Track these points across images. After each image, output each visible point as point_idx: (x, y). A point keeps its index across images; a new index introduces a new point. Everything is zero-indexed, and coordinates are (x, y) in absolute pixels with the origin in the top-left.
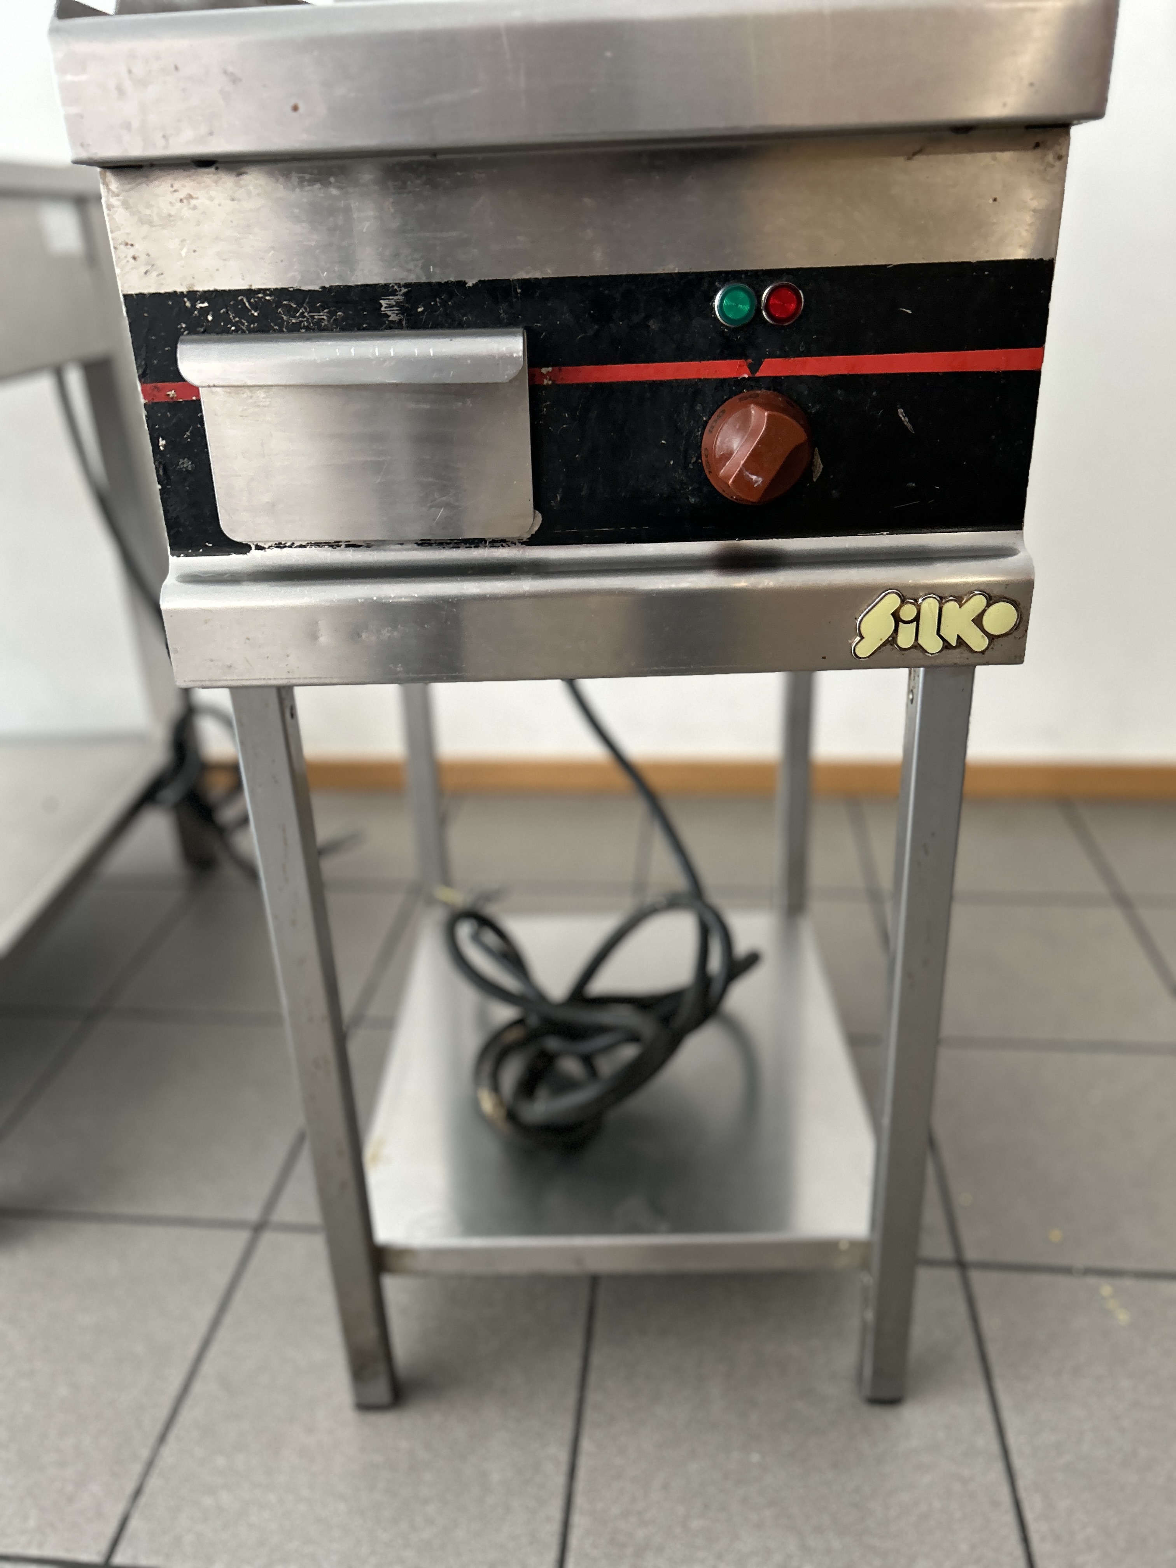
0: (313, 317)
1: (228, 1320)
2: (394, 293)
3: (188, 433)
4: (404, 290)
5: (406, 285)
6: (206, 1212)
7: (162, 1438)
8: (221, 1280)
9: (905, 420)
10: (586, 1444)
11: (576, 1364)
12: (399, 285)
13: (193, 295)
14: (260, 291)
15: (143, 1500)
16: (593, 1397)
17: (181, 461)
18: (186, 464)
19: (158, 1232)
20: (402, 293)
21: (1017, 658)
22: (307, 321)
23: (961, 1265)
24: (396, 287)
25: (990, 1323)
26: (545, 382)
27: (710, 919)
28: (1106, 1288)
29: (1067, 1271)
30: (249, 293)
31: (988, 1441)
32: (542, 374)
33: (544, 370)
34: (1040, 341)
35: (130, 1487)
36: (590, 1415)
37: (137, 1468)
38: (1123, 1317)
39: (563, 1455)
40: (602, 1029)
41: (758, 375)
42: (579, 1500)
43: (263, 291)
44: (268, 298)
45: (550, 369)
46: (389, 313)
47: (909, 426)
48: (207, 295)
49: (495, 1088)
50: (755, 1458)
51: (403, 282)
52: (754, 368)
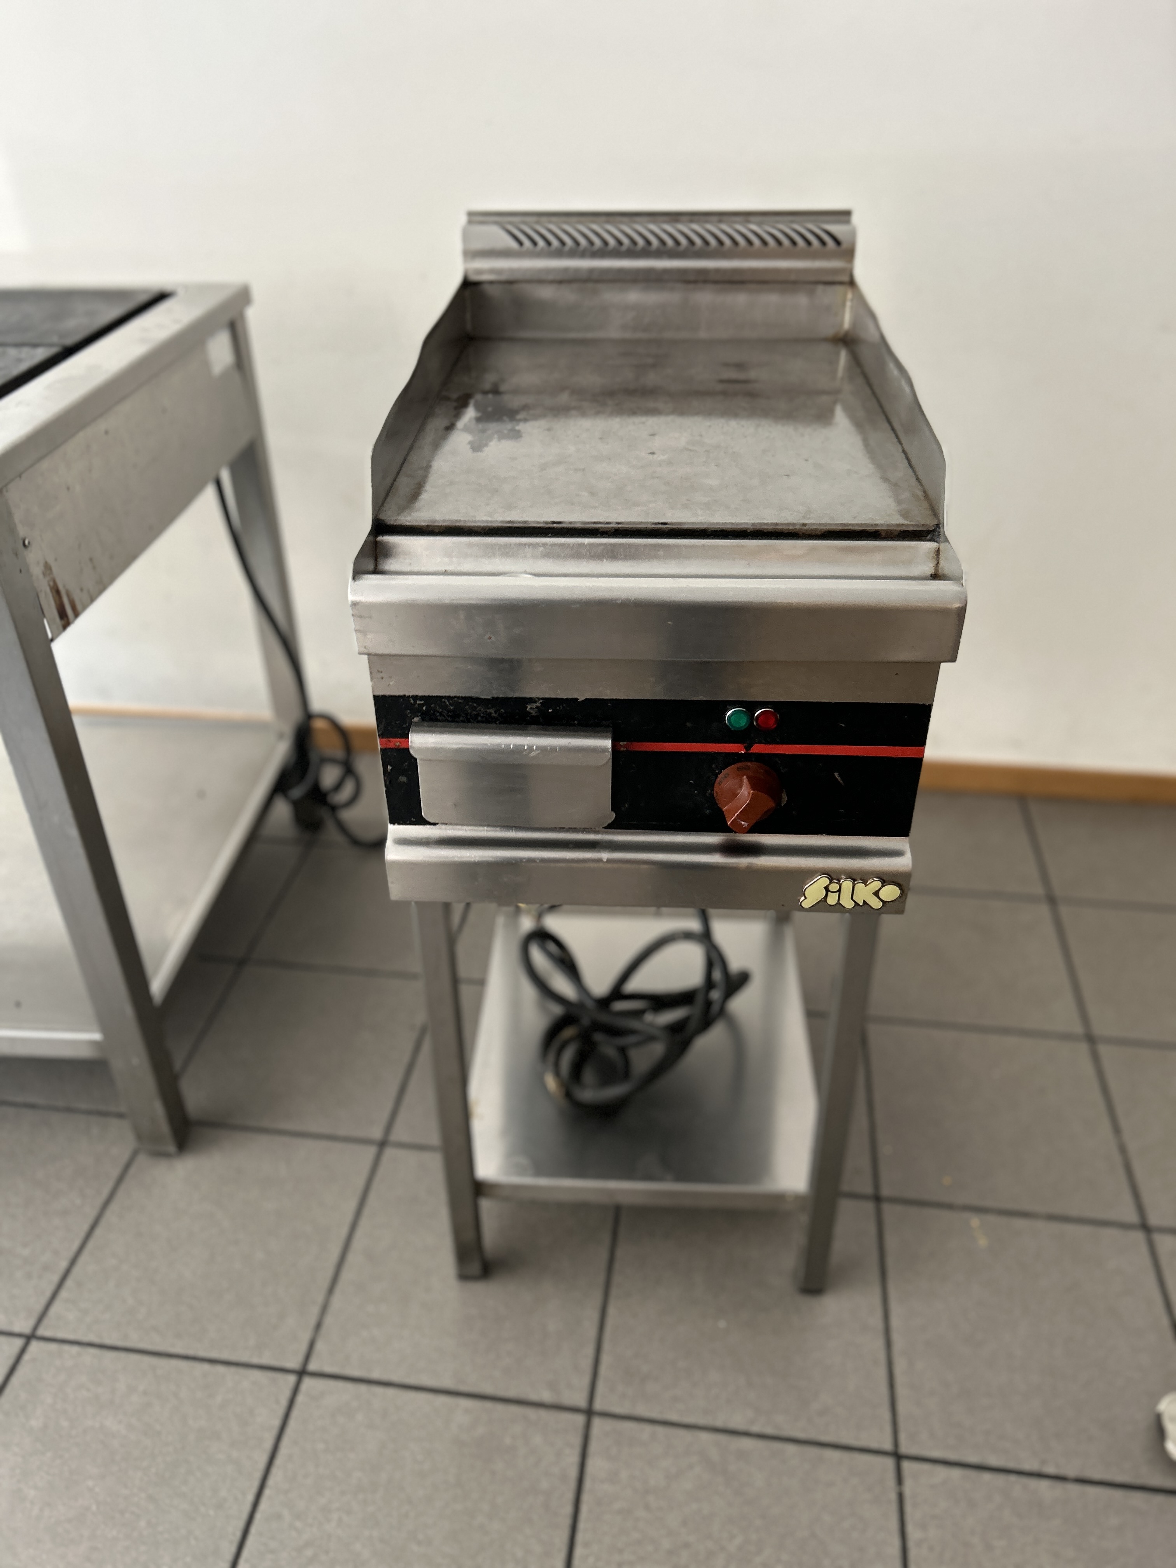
0: (486, 712)
1: (367, 1211)
2: (535, 702)
3: (406, 764)
4: (541, 701)
5: (542, 699)
6: (342, 1132)
7: (331, 1290)
8: (360, 1182)
9: (839, 778)
10: (612, 1311)
11: (604, 1255)
12: (538, 698)
13: (415, 698)
14: (455, 697)
15: (324, 1330)
16: (617, 1279)
17: (400, 777)
18: (403, 779)
19: (310, 1143)
20: (540, 702)
21: (901, 911)
22: (483, 713)
23: (877, 1199)
24: (537, 699)
25: (892, 1242)
26: (622, 749)
27: (714, 956)
28: (975, 1221)
29: (950, 1207)
30: (449, 698)
31: (876, 1321)
32: (620, 745)
33: (622, 743)
34: (923, 744)
35: (313, 1321)
36: (614, 1291)
37: (315, 1311)
38: (983, 1242)
39: (595, 1316)
40: (632, 1032)
41: (750, 752)
42: (607, 1346)
43: (458, 697)
44: (460, 701)
45: (625, 743)
46: (532, 712)
47: (841, 781)
48: (422, 698)
49: (557, 1074)
50: (722, 1324)
51: (541, 697)
52: (747, 748)
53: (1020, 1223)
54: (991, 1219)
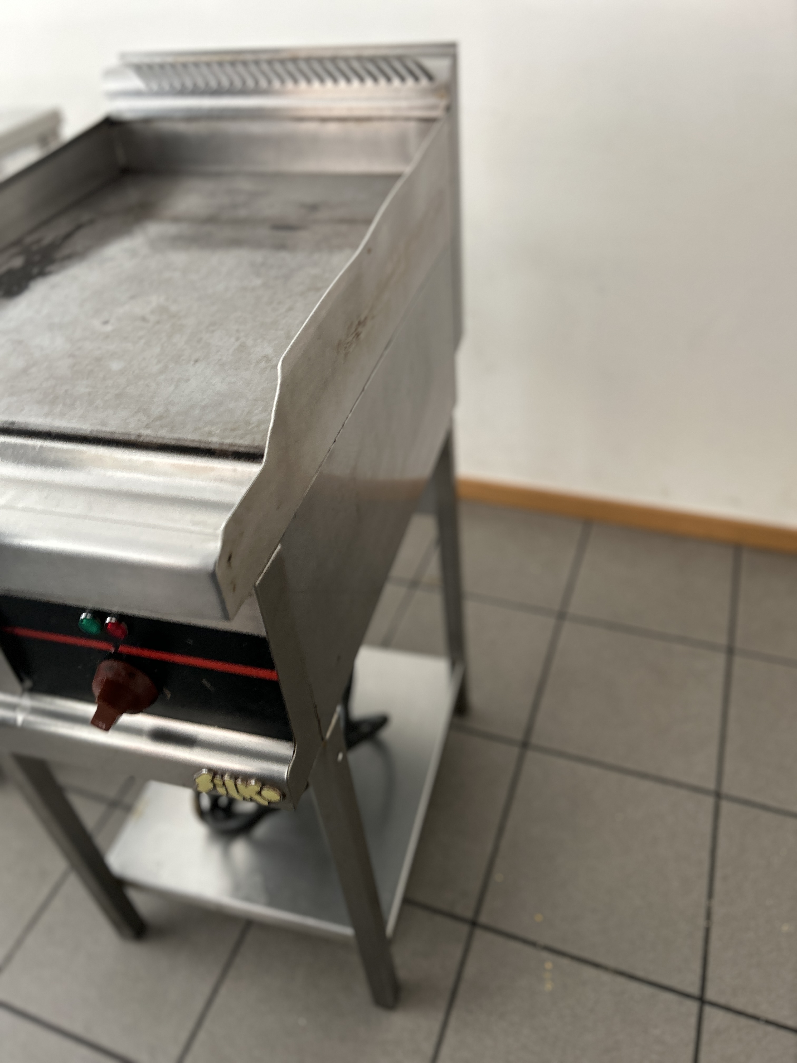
23: (473, 923)
28: (549, 962)
29: (533, 944)
38: (549, 985)
41: (118, 651)
52: (117, 647)
53: (589, 972)
54: (565, 962)
